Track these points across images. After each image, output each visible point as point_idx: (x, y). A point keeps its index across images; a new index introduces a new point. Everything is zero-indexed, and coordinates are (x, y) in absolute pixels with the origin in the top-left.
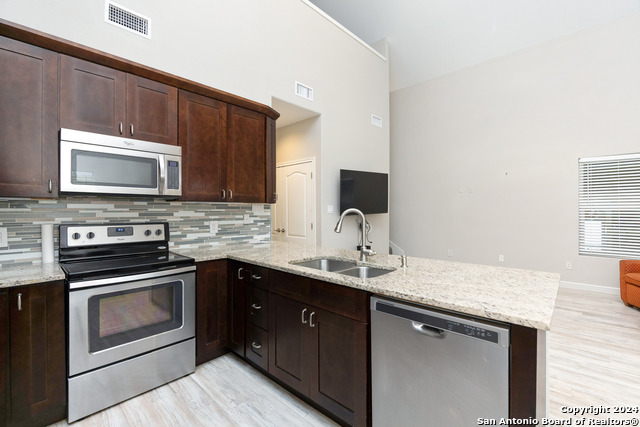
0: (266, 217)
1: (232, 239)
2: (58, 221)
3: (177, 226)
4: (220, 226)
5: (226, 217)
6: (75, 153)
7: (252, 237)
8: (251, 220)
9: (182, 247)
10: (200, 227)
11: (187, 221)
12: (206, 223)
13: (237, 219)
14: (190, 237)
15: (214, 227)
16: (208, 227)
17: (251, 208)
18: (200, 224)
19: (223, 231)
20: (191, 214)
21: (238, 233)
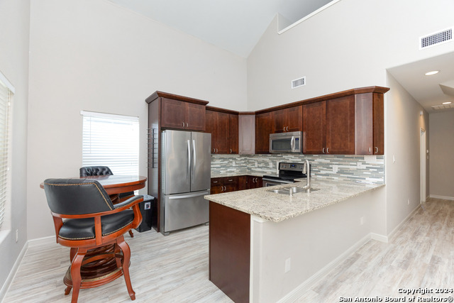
0: (378, 165)
1: (348, 177)
2: (281, 161)
3: (316, 166)
4: (339, 168)
5: (343, 163)
6: (273, 141)
7: (365, 179)
8: (364, 167)
9: (318, 176)
10: (328, 168)
11: (321, 164)
12: (330, 166)
13: (351, 165)
14: (322, 172)
15: (335, 169)
16: (332, 168)
17: (363, 158)
18: (328, 166)
19: (341, 172)
20: (323, 161)
21: (352, 174)
